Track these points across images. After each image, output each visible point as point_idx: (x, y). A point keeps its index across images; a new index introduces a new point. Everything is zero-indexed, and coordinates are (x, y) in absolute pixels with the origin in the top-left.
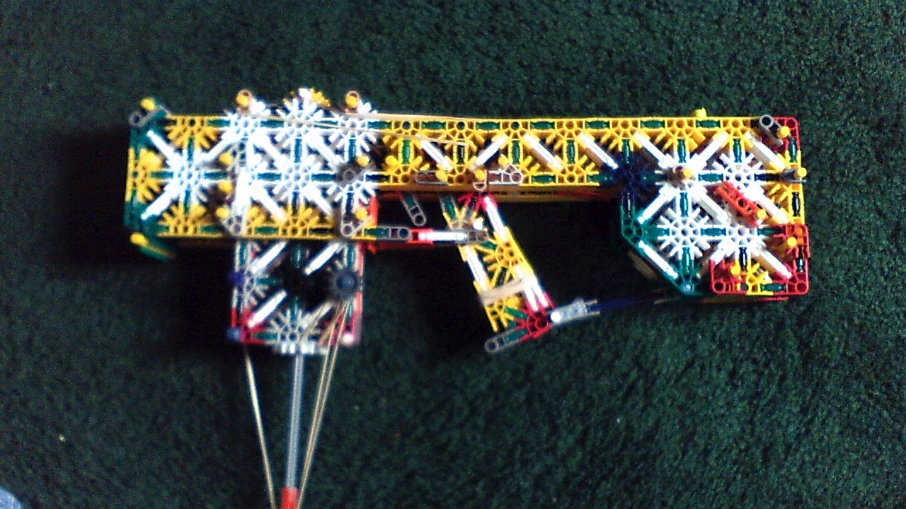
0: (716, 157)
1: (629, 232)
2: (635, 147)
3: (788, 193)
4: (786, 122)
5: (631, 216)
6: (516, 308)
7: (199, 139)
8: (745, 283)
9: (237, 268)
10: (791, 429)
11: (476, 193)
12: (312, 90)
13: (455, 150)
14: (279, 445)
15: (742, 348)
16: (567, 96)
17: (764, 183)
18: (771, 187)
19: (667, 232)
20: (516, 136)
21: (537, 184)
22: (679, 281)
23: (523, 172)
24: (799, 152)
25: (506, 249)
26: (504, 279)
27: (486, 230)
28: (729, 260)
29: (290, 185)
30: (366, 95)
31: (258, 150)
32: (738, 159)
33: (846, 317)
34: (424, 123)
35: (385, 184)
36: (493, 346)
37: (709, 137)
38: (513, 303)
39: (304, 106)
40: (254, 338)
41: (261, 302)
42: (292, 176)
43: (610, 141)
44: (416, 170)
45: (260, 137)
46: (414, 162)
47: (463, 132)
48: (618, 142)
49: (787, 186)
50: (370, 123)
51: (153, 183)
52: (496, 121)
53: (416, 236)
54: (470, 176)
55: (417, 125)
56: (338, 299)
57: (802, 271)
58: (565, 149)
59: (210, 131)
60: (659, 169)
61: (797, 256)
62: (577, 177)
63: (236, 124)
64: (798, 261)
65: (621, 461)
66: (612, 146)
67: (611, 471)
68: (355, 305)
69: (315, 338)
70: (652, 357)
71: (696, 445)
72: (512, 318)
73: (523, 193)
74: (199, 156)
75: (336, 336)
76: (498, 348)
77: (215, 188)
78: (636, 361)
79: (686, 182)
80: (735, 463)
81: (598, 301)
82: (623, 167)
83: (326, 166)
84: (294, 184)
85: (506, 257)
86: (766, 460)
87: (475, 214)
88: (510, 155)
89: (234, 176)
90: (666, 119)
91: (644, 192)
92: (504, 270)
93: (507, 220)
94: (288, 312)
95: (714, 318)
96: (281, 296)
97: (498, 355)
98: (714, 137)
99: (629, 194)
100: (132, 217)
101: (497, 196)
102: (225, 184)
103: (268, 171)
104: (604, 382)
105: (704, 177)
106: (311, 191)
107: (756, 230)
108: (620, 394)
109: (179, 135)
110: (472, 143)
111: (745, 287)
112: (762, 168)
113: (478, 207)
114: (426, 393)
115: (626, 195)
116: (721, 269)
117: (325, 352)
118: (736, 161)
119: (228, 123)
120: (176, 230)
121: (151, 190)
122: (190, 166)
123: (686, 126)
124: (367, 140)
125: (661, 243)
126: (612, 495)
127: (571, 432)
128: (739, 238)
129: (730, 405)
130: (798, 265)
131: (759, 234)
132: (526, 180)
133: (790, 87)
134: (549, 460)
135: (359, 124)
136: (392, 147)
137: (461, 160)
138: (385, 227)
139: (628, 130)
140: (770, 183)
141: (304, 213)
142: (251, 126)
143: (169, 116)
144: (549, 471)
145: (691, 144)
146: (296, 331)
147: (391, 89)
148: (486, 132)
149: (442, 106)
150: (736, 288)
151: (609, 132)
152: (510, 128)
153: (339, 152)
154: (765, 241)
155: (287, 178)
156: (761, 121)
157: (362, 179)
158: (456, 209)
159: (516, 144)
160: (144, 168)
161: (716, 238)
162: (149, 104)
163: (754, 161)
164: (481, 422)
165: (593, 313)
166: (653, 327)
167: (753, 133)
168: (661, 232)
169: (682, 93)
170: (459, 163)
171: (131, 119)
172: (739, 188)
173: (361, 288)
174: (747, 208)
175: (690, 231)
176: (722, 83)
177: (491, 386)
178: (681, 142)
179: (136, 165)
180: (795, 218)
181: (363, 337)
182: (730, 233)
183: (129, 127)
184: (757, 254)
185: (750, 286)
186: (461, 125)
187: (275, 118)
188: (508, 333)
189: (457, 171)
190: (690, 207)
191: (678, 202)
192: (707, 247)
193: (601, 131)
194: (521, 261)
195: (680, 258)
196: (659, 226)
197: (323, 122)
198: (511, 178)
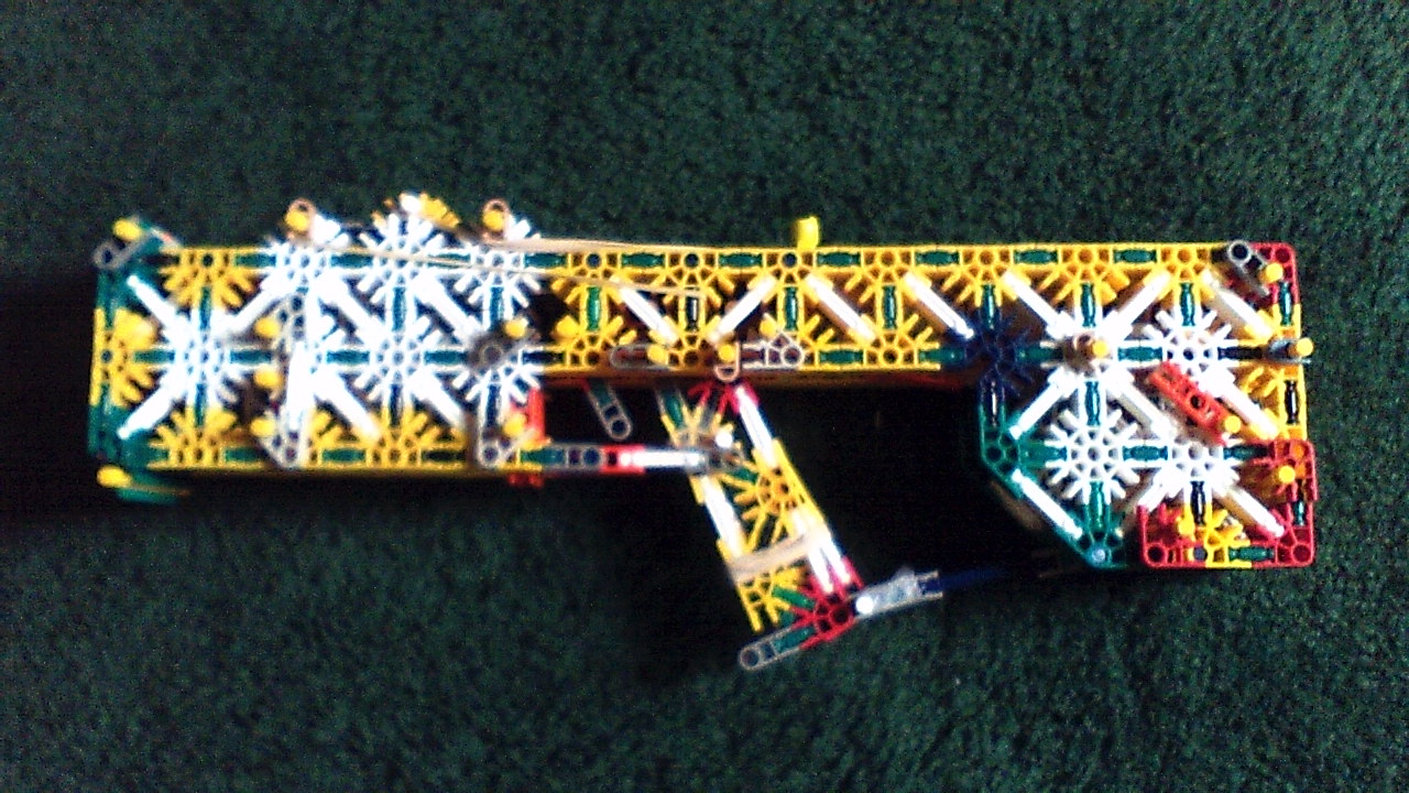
0: (1149, 316)
1: (994, 454)
2: (1005, 298)
3: (1278, 381)
4: (1273, 253)
5: (998, 423)
6: (794, 588)
7: (220, 290)
8: (1202, 547)
13: (682, 304)
17: (1235, 364)
19: (1062, 453)
22: (1084, 542)
23: (804, 345)
24: (1298, 308)
25: (775, 482)
26: (770, 536)
27: (738, 445)
28: (1171, 503)
32: (1188, 320)
34: (624, 256)
35: (557, 368)
37: (1137, 278)
38: (788, 580)
39: (409, 227)
42: (389, 355)
43: (958, 288)
44: (612, 343)
45: (331, 286)
46: (609, 327)
47: (697, 271)
48: (975, 289)
51: (139, 371)
53: (613, 459)
54: (709, 355)
58: (879, 303)
59: (240, 275)
60: (1048, 338)
61: (1295, 498)
62: (901, 353)
63: (288, 261)
64: (1295, 506)
66: (963, 297)
72: (786, 606)
76: (762, 663)
79: (1095, 363)
81: (940, 574)
82: (983, 335)
85: (773, 490)
87: (718, 417)
88: (781, 313)
89: (284, 358)
90: (1060, 248)
92: (772, 519)
98: (1146, 280)
99: (993, 384)
100: (102, 435)
102: (267, 373)
103: (346, 348)
105: (1129, 354)
106: (424, 384)
107: (1220, 449)
109: (185, 284)
110: (712, 293)
111: (1201, 554)
113: (723, 404)
115: (989, 385)
116: (1158, 522)
118: (1185, 324)
119: (273, 260)
120: (181, 457)
121: (134, 383)
122: (205, 339)
123: (1096, 260)
124: (523, 286)
125: (1052, 472)
128: (1190, 464)
130: (1296, 513)
131: (1226, 457)
132: (810, 359)
136: (569, 300)
137: (692, 324)
139: (992, 268)
140: (1246, 364)
141: (412, 422)
142: (314, 264)
145: (1104, 292)
148: (737, 271)
151: (957, 271)
152: (780, 265)
153: (474, 311)
154: (1237, 469)
156: (1230, 250)
157: (514, 359)
158: (685, 409)
159: (791, 294)
160: (122, 344)
161: (1150, 464)
162: (129, 229)
165: (931, 596)
167: (1217, 273)
168: (1051, 454)
170: (689, 328)
171: (98, 258)
172: (1189, 373)
175: (1103, 451)
178: (1087, 290)
179: (109, 338)
180: (1290, 427)
182: (1174, 454)
183: (94, 271)
184: (1222, 494)
185: (1211, 550)
186: (692, 260)
187: (358, 251)
188: (779, 635)
189: (685, 343)
190: (1104, 407)
191: (1081, 399)
192: (1134, 479)
193: (943, 269)
194: (803, 501)
195: (1086, 500)
196: (1048, 443)
197: (443, 256)
198: (782, 358)
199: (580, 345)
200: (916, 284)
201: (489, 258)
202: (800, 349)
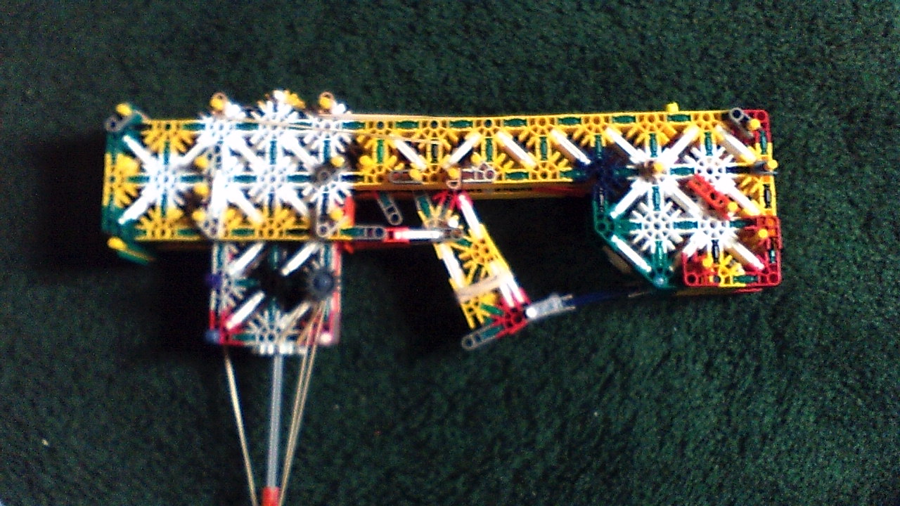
0: (688, 151)
1: (602, 227)
2: (607, 142)
3: (759, 185)
4: (756, 115)
5: (604, 210)
6: (492, 304)
7: (175, 143)
8: (717, 275)
9: (215, 271)
10: (767, 419)
11: (451, 192)
12: (287, 92)
14: (260, 444)
15: (717, 340)
16: (541, 93)
17: (736, 176)
18: (742, 180)
19: (639, 226)
20: (489, 134)
21: (510, 181)
22: (652, 274)
23: (497, 169)
24: (770, 144)
25: (482, 247)
26: (479, 275)
27: (461, 227)
28: (701, 252)
29: (265, 187)
30: (341, 96)
31: (234, 153)
32: (709, 152)
33: (819, 306)
34: (398, 123)
35: (360, 183)
36: (469, 343)
37: (680, 131)
38: (489, 300)
39: (279, 108)
40: (233, 339)
41: (240, 303)
42: (268, 178)
43: (582, 137)
44: (391, 170)
45: (235, 139)
46: (389, 161)
47: (436, 130)
48: (591, 138)
49: (759, 178)
50: (344, 124)
51: (130, 187)
52: (469, 119)
53: (391, 235)
54: (443, 175)
55: (390, 125)
56: (316, 299)
57: (773, 262)
58: (537, 146)
59: (185, 135)
60: (632, 163)
61: (769, 247)
62: (550, 173)
63: (212, 127)
64: (769, 252)
65: (598, 455)
66: (584, 142)
67: (589, 464)
68: (333, 304)
69: (293, 338)
70: (628, 350)
71: (672, 436)
72: (488, 315)
73: (498, 190)
74: (175, 160)
75: (314, 336)
76: (475, 345)
77: (191, 191)
78: (613, 355)
79: (657, 176)
80: (712, 453)
81: (573, 296)
82: (596, 162)
83: (301, 168)
84: (270, 186)
85: (481, 251)
86: (742, 450)
87: (450, 212)
88: (483, 153)
89: (210, 179)
90: (637, 114)
91: (616, 186)
92: (480, 267)
93: (482, 217)
94: (267, 313)
95: (689, 310)
96: (258, 298)
97: (476, 351)
98: (685, 131)
99: (601, 189)
100: (110, 222)
101: (471, 193)
102: (201, 187)
103: (244, 174)
104: (582, 377)
105: (675, 171)
106: (287, 193)
107: (727, 223)
108: (598, 388)
109: (155, 140)
110: (445, 142)
111: (718, 279)
112: (733, 160)
113: (453, 205)
114: (405, 390)
115: (599, 190)
116: (693, 262)
117: (303, 351)
118: (707, 154)
119: (203, 126)
120: (153, 233)
121: (128, 194)
122: (166, 170)
123: (657, 120)
124: (341, 140)
125: (634, 236)
126: (591, 488)
127: (549, 426)
128: (711, 231)
129: (706, 396)
130: (770, 256)
131: (731, 226)
132: (500, 178)
133: (762, 79)
134: (528, 455)
135: (333, 125)
136: (367, 147)
137: (435, 159)
138: (361, 227)
139: (600, 126)
140: (741, 176)
141: (280, 214)
142: (226, 129)
143: (146, 121)
144: (528, 465)
145: (662, 138)
146: (274, 332)
147: (367, 89)
148: (459, 130)
149: (418, 106)
150: (708, 280)
151: (581, 128)
152: (483, 126)
153: (314, 153)
154: (737, 233)
155: (263, 180)
156: (731, 114)
157: (336, 180)
158: (431, 208)
159: (489, 141)
160: (121, 173)
161: (688, 231)
162: (125, 109)
163: (726, 154)
164: (460, 418)
165: (568, 308)
166: (628, 321)
167: (725, 127)
168: (633, 226)
169: (654, 88)
170: (432, 162)
171: (108, 125)
172: (710, 181)
173: (339, 288)
174: (718, 200)
175: (663, 224)
176: (694, 77)
177: (469, 383)
178: (653, 136)
179: (113, 170)
180: (767, 209)
181: (342, 336)
182: (702, 226)
183: (105, 133)
184: (729, 246)
185: (723, 278)
186: (434, 124)
187: (250, 121)
188: (484, 329)
189: (431, 170)
190: (662, 201)
191: (650, 197)
192: (680, 240)
193: (573, 127)
194: (497, 257)
195: (653, 251)
196: (632, 221)
197: (298, 124)
198: (484, 176)
199: (373, 172)
200: (558, 135)
201: (322, 124)
202: (495, 172)
